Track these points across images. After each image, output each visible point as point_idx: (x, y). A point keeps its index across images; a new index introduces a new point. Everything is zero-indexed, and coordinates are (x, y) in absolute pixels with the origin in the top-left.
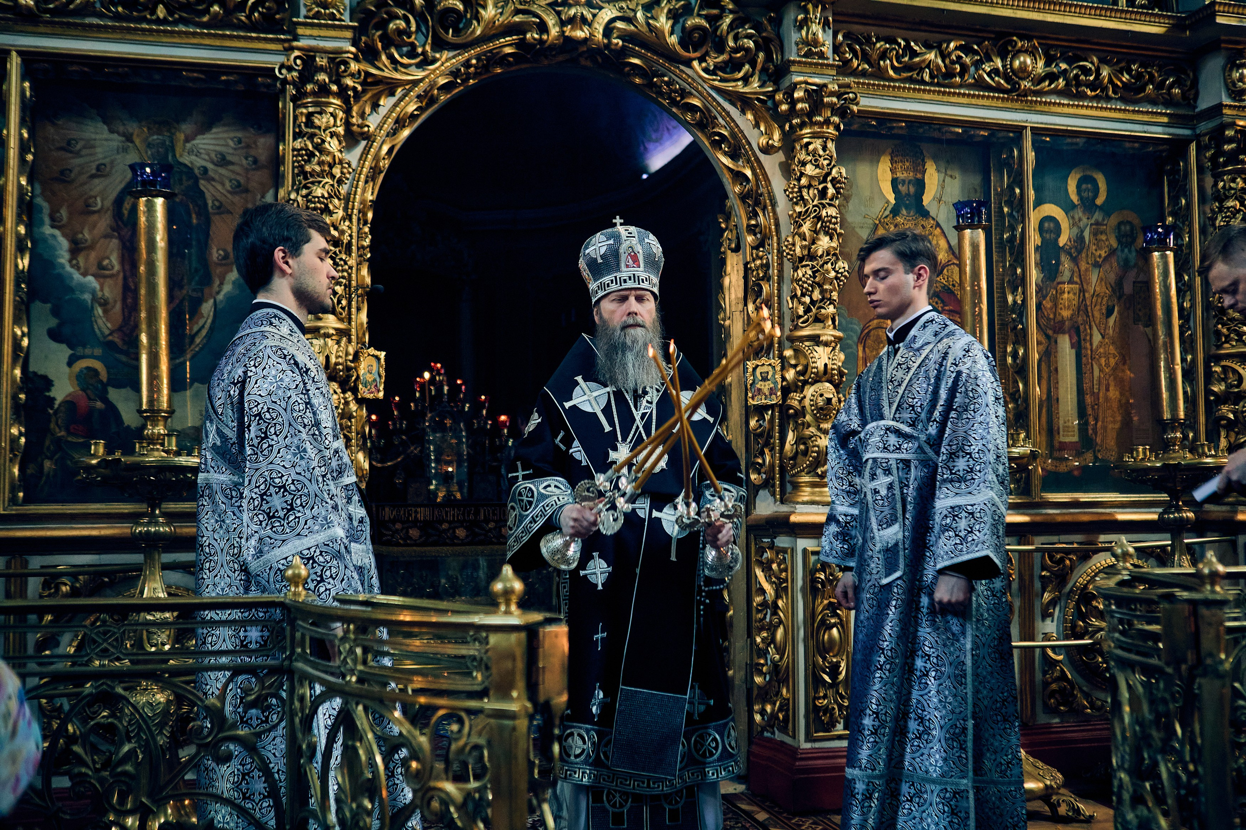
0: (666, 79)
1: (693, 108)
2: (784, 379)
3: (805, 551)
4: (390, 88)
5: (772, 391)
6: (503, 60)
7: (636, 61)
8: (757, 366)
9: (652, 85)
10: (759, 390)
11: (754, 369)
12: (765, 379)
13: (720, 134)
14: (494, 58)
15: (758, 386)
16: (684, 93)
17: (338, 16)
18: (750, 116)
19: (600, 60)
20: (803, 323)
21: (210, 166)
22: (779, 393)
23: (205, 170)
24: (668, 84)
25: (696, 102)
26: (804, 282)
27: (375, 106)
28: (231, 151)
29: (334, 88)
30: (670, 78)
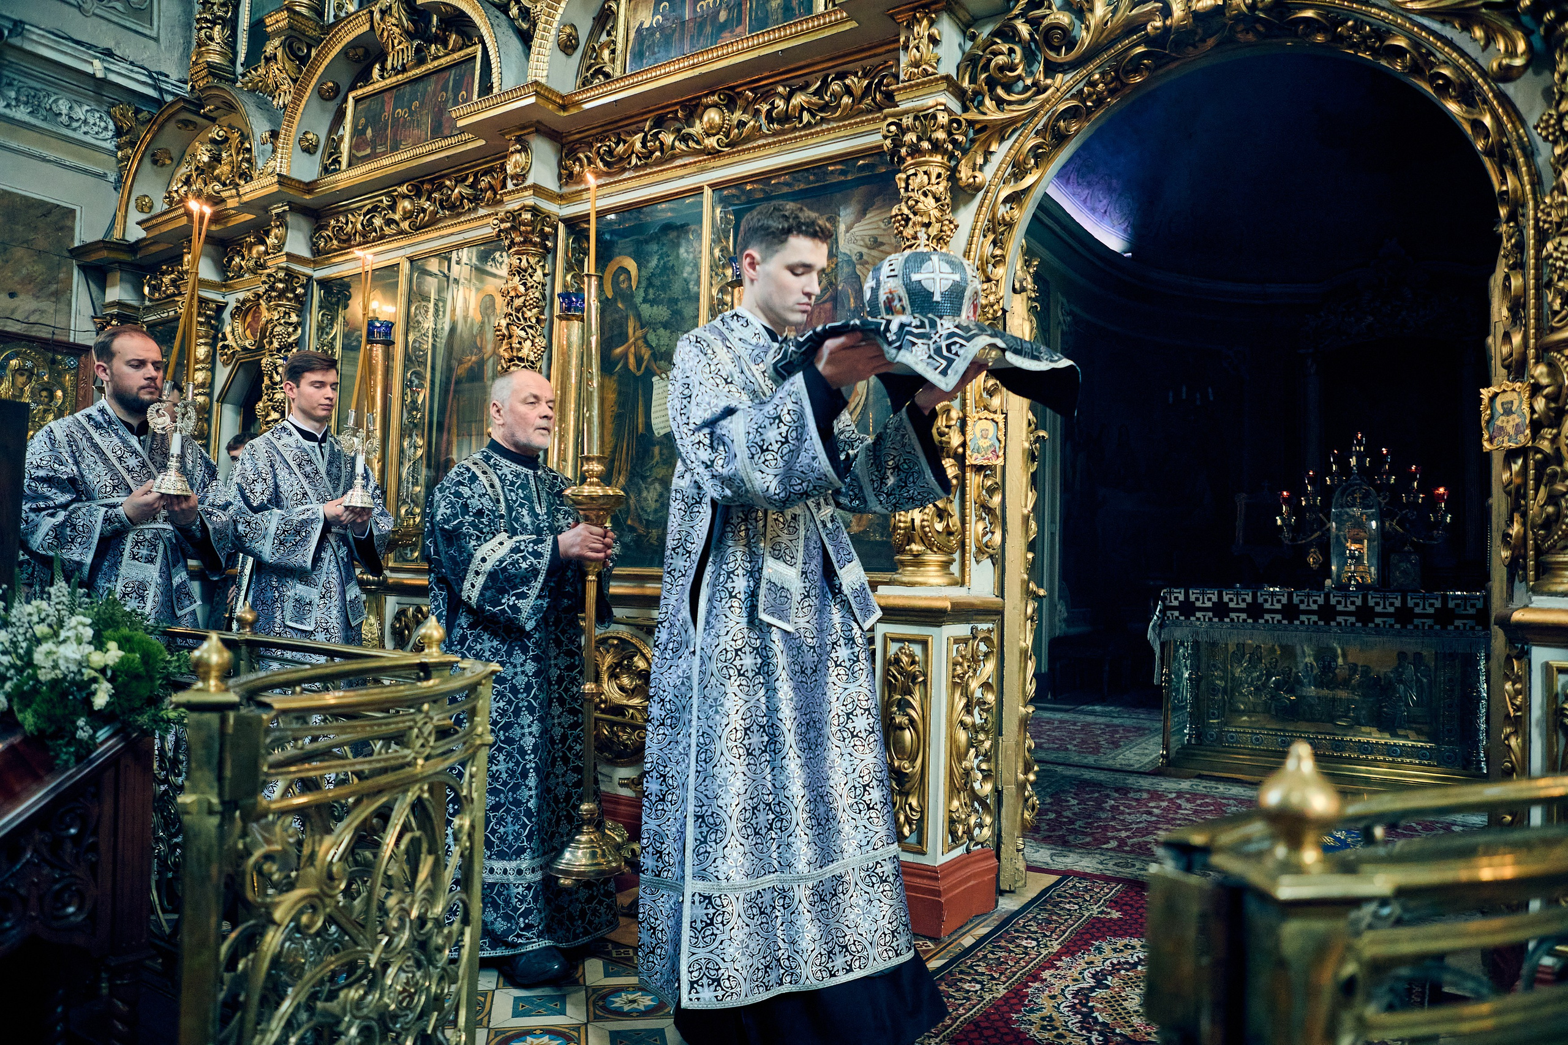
0: (1350, 23)
1: (1399, 52)
2: (1533, 411)
3: (1547, 668)
4: (1001, 131)
5: (1518, 429)
6: (1135, 64)
7: (1309, 13)
8: (1496, 395)
9: (1340, 38)
10: (1501, 428)
11: (1493, 399)
12: (1508, 412)
13: (1443, 76)
14: (1125, 67)
15: (1499, 423)
16: (1381, 34)
17: (930, 70)
18: (1479, 33)
19: (1261, 29)
20: (1560, 321)
21: (865, 250)
22: (1528, 431)
23: (861, 255)
24: (1354, 28)
25: (1402, 43)
26: (1557, 259)
27: (988, 154)
28: (881, 232)
29: (926, 145)
30: (1356, 21)
